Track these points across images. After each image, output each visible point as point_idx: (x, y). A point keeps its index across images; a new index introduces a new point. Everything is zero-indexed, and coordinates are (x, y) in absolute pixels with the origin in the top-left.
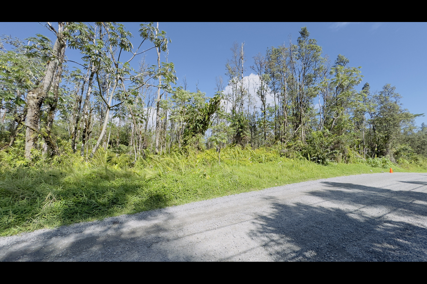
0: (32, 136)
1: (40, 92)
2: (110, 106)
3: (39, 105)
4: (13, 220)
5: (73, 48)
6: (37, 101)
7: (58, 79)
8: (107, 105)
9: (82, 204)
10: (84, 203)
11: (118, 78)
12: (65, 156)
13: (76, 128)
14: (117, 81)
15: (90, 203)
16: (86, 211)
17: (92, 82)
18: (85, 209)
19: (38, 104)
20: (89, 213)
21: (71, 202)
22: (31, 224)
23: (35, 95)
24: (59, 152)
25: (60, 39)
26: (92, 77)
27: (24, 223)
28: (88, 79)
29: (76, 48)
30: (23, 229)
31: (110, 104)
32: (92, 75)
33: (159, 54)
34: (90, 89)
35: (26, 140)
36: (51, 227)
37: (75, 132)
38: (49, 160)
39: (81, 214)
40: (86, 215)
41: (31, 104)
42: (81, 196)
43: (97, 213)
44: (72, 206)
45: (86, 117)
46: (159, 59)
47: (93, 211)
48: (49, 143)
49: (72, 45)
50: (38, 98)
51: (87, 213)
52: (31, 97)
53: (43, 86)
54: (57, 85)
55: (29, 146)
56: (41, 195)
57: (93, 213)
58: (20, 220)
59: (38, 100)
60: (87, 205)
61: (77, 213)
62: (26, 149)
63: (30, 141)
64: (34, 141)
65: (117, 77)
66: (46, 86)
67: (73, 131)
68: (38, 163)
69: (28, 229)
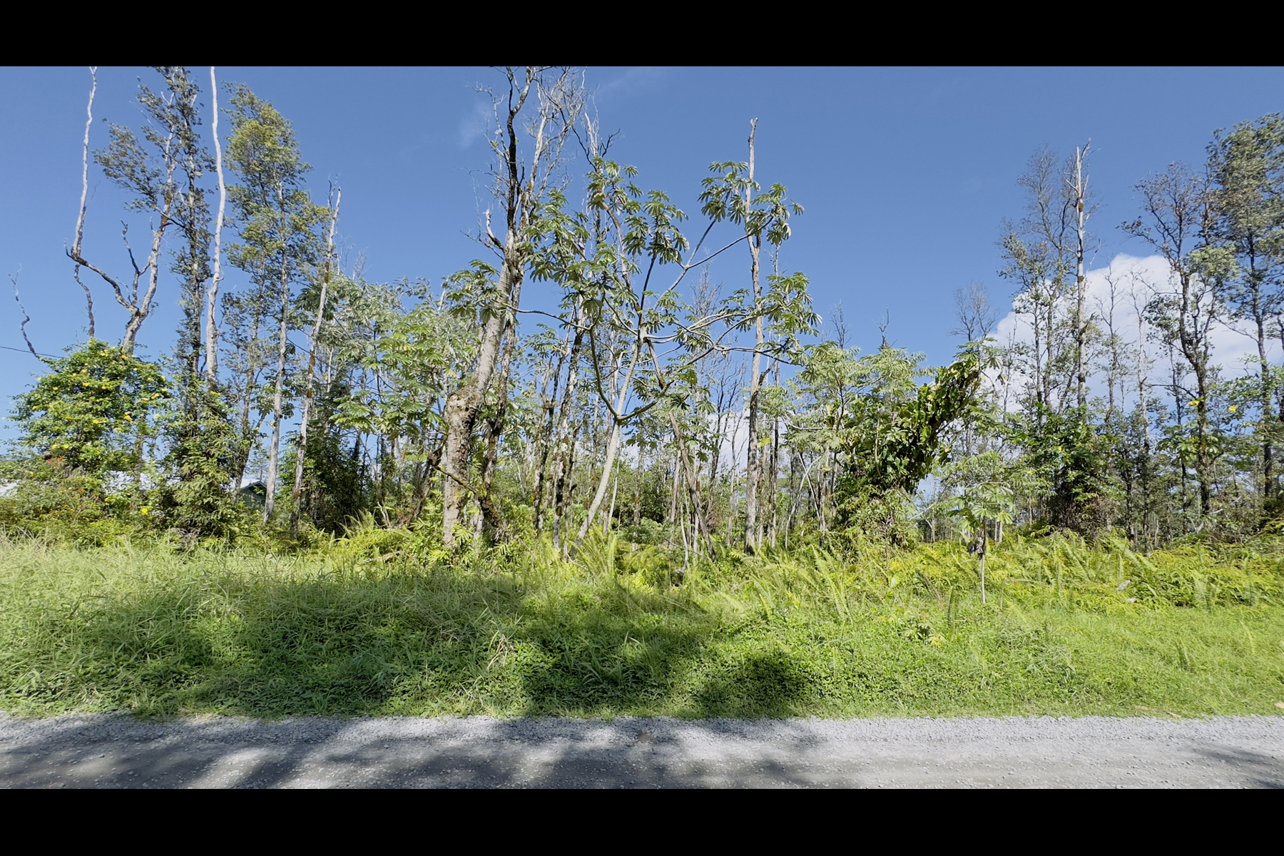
0: (456, 497)
1: (471, 395)
2: (619, 417)
3: (470, 423)
4: (430, 683)
5: (540, 278)
6: (464, 414)
7: (507, 360)
8: (614, 413)
9: (563, 670)
10: (567, 667)
11: (642, 340)
12: (519, 546)
13: (541, 477)
14: (639, 347)
15: (580, 669)
16: (571, 689)
17: (578, 358)
18: (570, 683)
19: (467, 422)
20: (577, 697)
21: (539, 660)
22: (462, 699)
23: (462, 403)
24: (507, 534)
25: (512, 264)
26: (577, 346)
27: (449, 695)
28: (569, 351)
29: (545, 279)
30: (446, 705)
31: (619, 412)
32: (578, 340)
33: (756, 252)
34: (573, 376)
35: (446, 505)
36: (499, 713)
37: (541, 487)
38: (488, 554)
39: (560, 695)
40: (571, 699)
41: (455, 424)
42: (559, 648)
43: (597, 701)
44: (540, 670)
45: (564, 450)
46: (757, 267)
47: (587, 692)
48: (487, 514)
49: (539, 273)
50: (467, 409)
51: (574, 694)
52: (456, 408)
53: (476, 380)
54: (505, 374)
55: (450, 515)
56: (478, 635)
57: (589, 697)
58: (441, 686)
59: (468, 413)
60: (574, 674)
61: (551, 690)
62: (445, 524)
63: (452, 508)
64: (460, 508)
65: (639, 338)
66: (482, 379)
67: (536, 484)
68: (466, 558)
69: (456, 709)
